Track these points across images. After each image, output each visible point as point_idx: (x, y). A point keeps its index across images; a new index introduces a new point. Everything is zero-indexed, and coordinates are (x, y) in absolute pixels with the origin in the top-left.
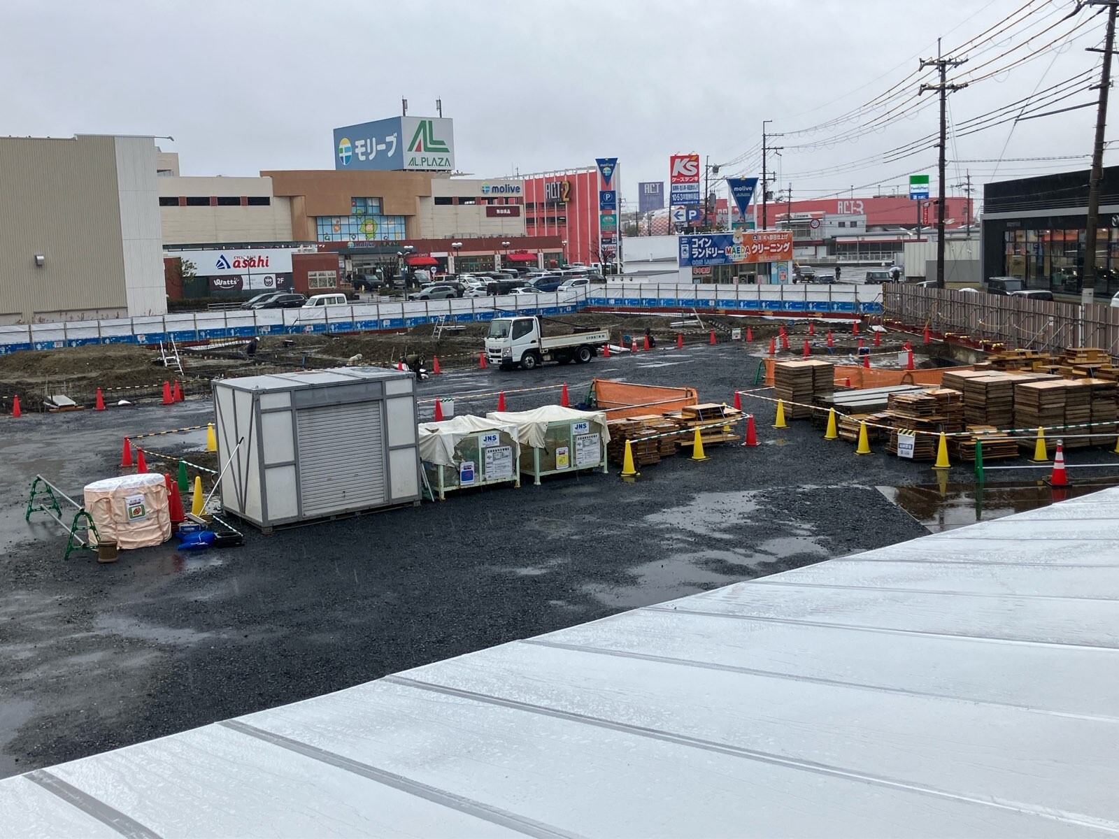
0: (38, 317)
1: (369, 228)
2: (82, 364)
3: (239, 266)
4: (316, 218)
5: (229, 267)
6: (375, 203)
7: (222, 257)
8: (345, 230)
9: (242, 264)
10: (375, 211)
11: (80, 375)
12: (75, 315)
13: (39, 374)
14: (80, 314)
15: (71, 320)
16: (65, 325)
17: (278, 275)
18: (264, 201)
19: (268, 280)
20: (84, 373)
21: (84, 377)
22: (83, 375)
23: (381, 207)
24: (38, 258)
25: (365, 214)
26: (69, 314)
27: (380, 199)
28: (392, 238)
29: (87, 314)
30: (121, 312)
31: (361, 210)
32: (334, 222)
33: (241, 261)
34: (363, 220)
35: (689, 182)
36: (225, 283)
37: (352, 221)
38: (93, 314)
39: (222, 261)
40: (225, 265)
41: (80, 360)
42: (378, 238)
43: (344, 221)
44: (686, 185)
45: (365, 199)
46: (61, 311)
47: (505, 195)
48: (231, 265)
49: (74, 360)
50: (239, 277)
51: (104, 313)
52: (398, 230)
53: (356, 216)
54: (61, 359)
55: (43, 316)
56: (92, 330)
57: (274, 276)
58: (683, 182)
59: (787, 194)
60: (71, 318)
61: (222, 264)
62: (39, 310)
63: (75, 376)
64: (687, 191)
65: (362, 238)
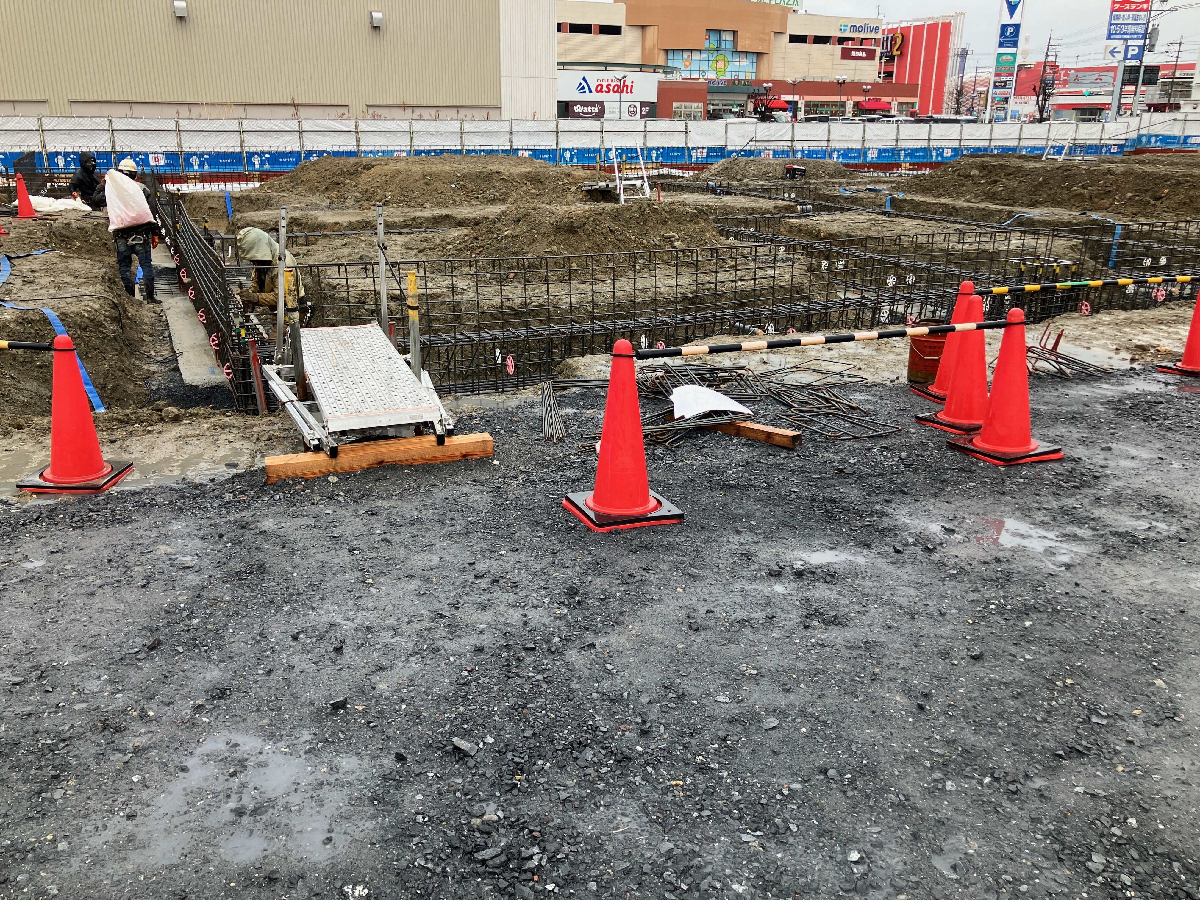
0: (371, 111)
1: (721, 65)
2: (441, 187)
3: (601, 91)
4: (667, 51)
5: (590, 91)
6: (729, 37)
7: (584, 79)
8: (695, 66)
9: (605, 89)
10: (729, 46)
11: (438, 212)
12: (426, 113)
13: (350, 202)
14: (433, 112)
15: (421, 118)
16: (411, 125)
17: (643, 104)
18: (615, 30)
19: (632, 109)
20: (444, 205)
21: (448, 216)
22: (445, 212)
23: (735, 42)
24: (375, 15)
25: (718, 49)
26: (418, 111)
27: (735, 33)
28: (742, 77)
29: (443, 113)
30: (493, 113)
31: (714, 44)
32: (685, 55)
33: (605, 84)
34: (715, 55)
35: (1135, 10)
36: (586, 110)
37: (704, 56)
38: (452, 113)
39: (584, 84)
40: (587, 89)
41: (436, 176)
42: (728, 76)
43: (696, 56)
44: (1131, 13)
45: (719, 32)
46: (404, 107)
47: (862, 35)
48: (593, 89)
49: (424, 176)
50: (601, 103)
51: (469, 113)
52: (749, 69)
53: (708, 50)
54: (399, 171)
55: (379, 111)
56: (451, 136)
57: (638, 105)
58: (1127, 10)
59: (1177, 47)
60: (421, 116)
61: (583, 88)
62: (375, 103)
63: (427, 213)
64: (1130, 21)
65: (712, 76)
